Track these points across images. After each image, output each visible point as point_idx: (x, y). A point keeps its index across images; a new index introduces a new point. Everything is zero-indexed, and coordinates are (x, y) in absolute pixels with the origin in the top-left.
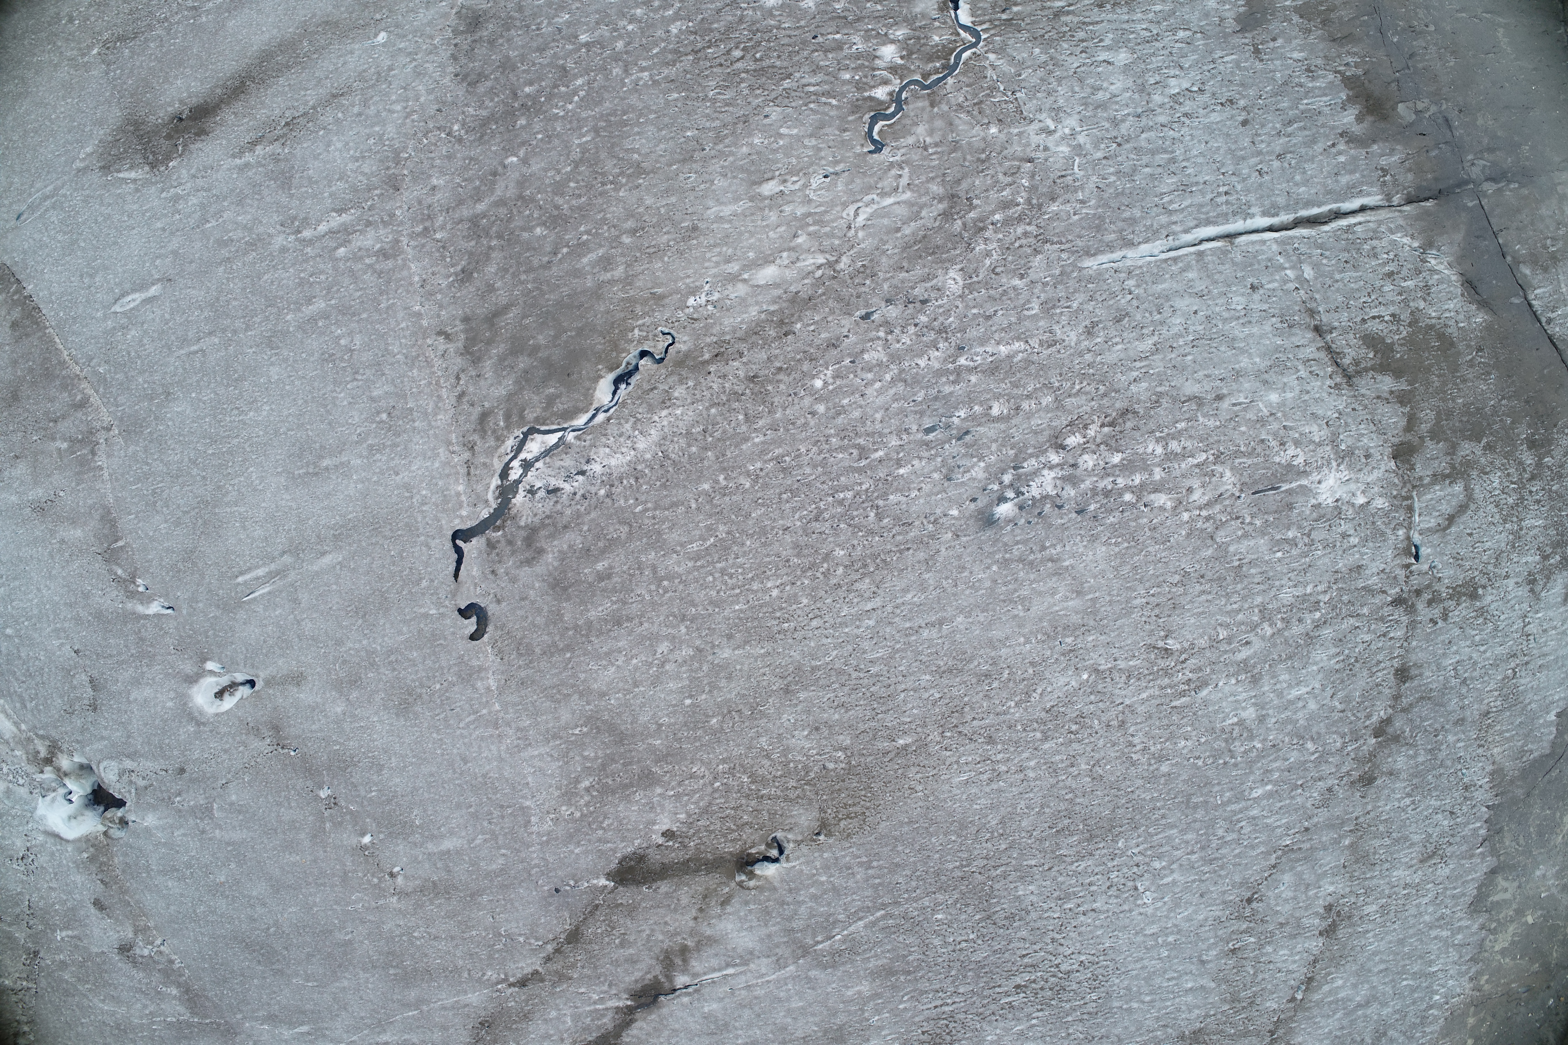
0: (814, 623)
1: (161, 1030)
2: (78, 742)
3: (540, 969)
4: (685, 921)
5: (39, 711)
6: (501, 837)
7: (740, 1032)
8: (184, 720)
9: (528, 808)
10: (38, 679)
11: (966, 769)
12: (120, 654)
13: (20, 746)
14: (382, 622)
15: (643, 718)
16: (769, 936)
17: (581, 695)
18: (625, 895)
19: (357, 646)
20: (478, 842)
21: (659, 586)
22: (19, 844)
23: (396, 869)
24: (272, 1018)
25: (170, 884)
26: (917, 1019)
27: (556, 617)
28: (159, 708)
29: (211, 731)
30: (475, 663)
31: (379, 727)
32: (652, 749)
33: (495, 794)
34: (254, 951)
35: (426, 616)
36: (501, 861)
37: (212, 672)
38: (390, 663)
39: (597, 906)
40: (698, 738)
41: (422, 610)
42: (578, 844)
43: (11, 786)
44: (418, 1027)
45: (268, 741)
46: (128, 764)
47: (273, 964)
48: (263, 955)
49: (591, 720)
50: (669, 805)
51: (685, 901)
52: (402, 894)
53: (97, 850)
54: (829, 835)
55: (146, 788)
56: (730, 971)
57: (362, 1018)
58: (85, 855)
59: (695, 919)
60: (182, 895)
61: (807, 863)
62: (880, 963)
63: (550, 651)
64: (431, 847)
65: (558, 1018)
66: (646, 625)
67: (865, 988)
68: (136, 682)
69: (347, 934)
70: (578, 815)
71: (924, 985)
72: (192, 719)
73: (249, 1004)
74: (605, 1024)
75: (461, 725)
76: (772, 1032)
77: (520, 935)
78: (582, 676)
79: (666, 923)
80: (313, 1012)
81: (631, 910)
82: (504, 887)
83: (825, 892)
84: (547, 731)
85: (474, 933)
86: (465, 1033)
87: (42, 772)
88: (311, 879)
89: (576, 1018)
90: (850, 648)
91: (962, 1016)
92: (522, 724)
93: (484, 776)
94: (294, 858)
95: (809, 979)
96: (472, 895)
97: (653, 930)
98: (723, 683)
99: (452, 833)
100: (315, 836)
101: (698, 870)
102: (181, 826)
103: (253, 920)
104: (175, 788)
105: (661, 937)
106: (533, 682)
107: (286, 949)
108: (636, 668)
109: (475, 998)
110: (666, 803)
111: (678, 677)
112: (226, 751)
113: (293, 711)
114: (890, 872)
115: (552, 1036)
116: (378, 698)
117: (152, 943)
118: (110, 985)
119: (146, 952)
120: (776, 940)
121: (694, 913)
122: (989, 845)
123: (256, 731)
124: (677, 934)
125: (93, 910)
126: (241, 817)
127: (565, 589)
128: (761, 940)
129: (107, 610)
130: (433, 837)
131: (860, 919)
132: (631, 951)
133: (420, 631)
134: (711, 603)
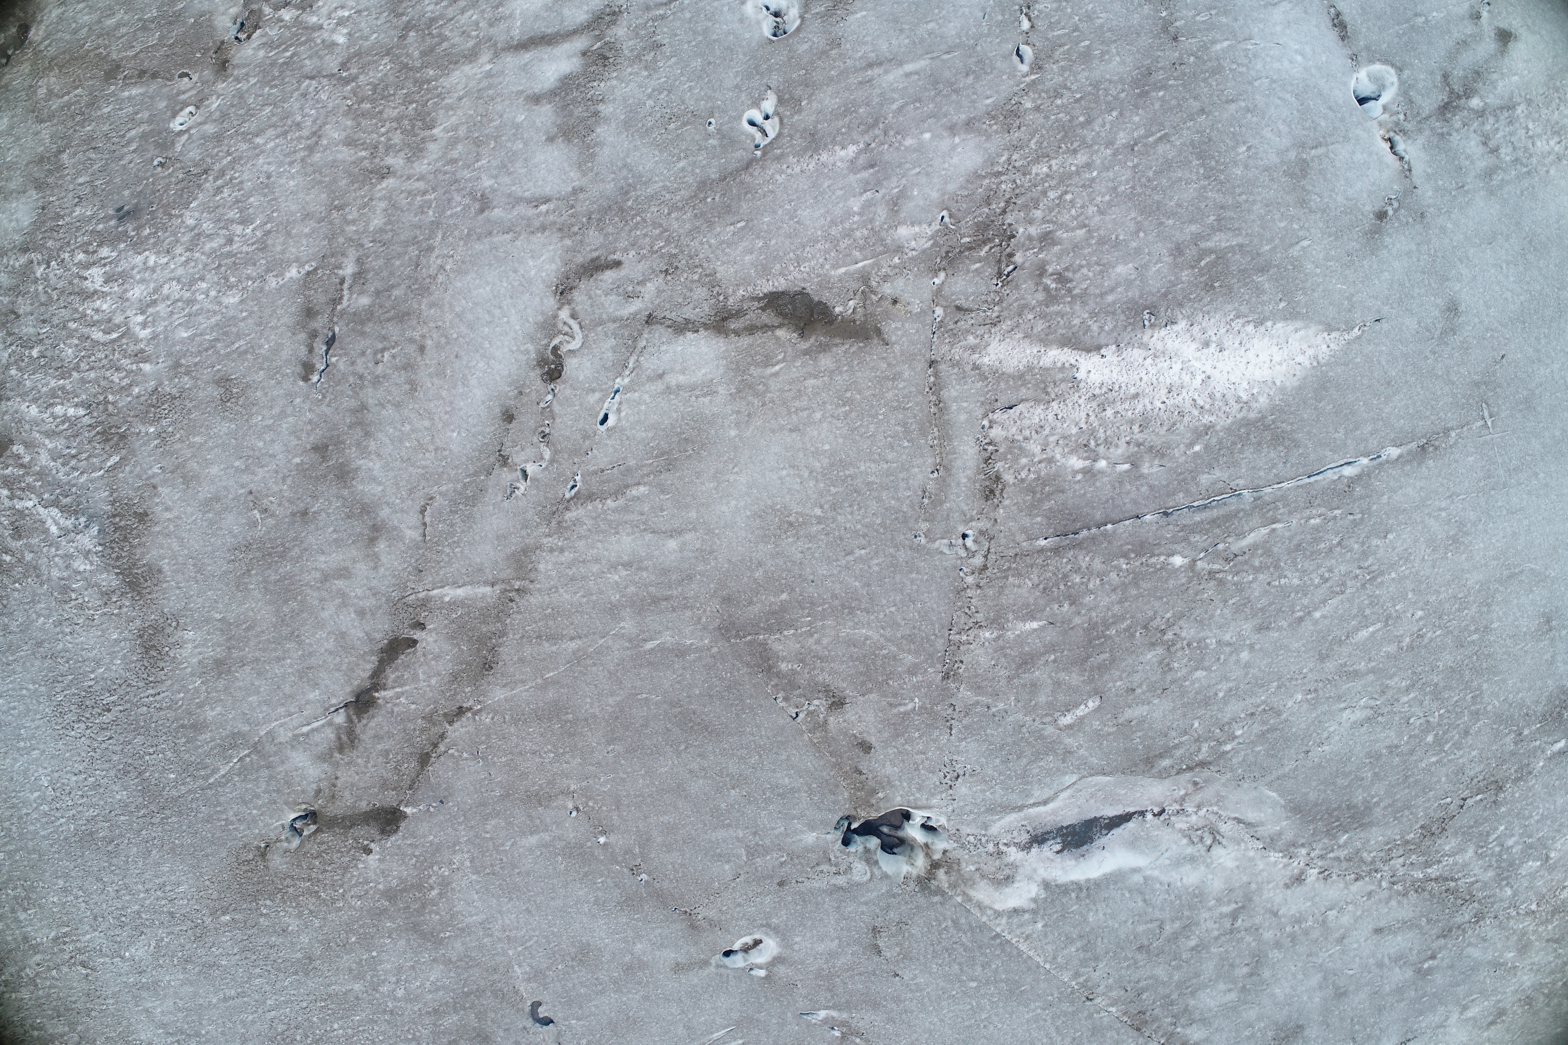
0: (305, 1004)
1: (803, 617)
2: (894, 896)
3: (448, 726)
4: (346, 776)
5: (937, 920)
6: (491, 848)
7: (290, 670)
8: (782, 926)
9: (474, 874)
10: (938, 948)
11: (182, 895)
12: (852, 977)
13: (967, 876)
14: (613, 1014)
15: (402, 942)
16: (283, 762)
17: (450, 960)
18: (390, 799)
19: (631, 996)
20: (509, 843)
21: (414, 1034)
22: (962, 789)
23: (574, 814)
24: (681, 652)
25: (787, 781)
26: (170, 682)
27: (481, 1016)
28: (808, 935)
29: (755, 920)
30: (534, 985)
31: (603, 935)
32: (392, 919)
33: (501, 885)
34: (699, 724)
35: (578, 1019)
36: (489, 827)
37: (760, 967)
38: (601, 984)
39: (410, 789)
40: (362, 926)
41: (582, 1023)
42: (432, 843)
43: (983, 832)
44: (545, 660)
45: (700, 917)
46: (841, 881)
47: (680, 713)
48: (691, 720)
49: (439, 942)
50: (371, 875)
51: (347, 793)
52: (567, 793)
53: (868, 802)
54: (258, 848)
55: (818, 864)
56: (305, 729)
57: (595, 664)
58: (880, 795)
59: (337, 778)
60: (774, 771)
61: (268, 825)
62: (204, 736)
63: (480, 993)
64: (546, 837)
65: (429, 677)
66: (416, 1009)
67: (210, 714)
68: (832, 955)
69: (613, 750)
70: (435, 868)
71: (171, 714)
72: (775, 928)
73: (704, 666)
74: (392, 673)
75: (535, 939)
76: (267, 671)
77: (466, 759)
78: (452, 974)
79: (358, 774)
80: (641, 665)
81: (385, 785)
82: (484, 804)
83: (251, 801)
84: (469, 935)
85: (504, 759)
86: (504, 657)
87: (945, 852)
88: (649, 800)
89: (415, 678)
90: (278, 986)
91: (141, 684)
92: (490, 939)
93: (511, 899)
94: (665, 819)
95: (248, 722)
96: (508, 795)
97: (366, 767)
98: (354, 966)
99: (531, 850)
100: (648, 840)
101: (343, 818)
102: (777, 837)
103: (702, 755)
104: (787, 869)
105: (359, 760)
106: (487, 971)
107: (668, 730)
108: (415, 979)
109: (498, 695)
110: (373, 877)
111: (386, 972)
112: (739, 905)
113: (680, 943)
114: (212, 816)
115: (433, 659)
116: (607, 957)
117: (810, 713)
118: (857, 659)
119: (816, 702)
120: (277, 759)
121: (339, 783)
122: (153, 835)
123: (712, 924)
124: (348, 764)
125: (873, 740)
126: (718, 851)
127: (478, 1035)
128: (288, 758)
129: (867, 1011)
130: (546, 845)
131: (224, 776)
132: (380, 747)
133: (581, 1008)
134: (376, 1022)
